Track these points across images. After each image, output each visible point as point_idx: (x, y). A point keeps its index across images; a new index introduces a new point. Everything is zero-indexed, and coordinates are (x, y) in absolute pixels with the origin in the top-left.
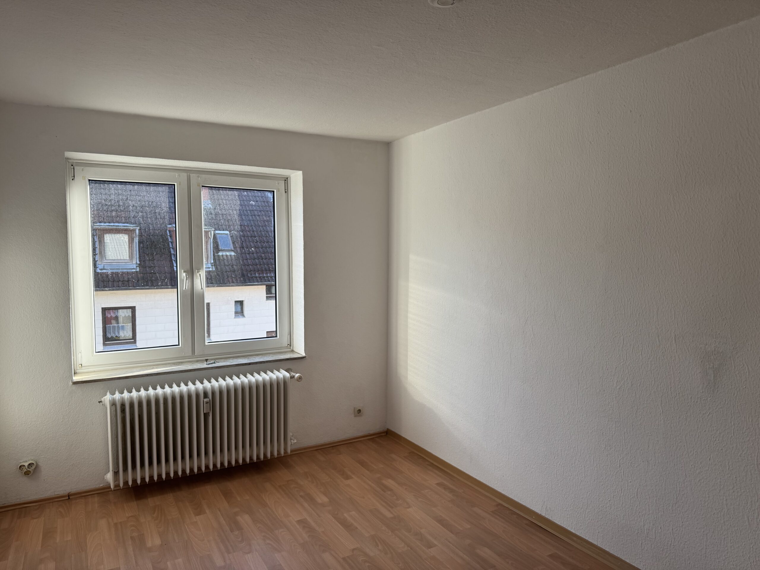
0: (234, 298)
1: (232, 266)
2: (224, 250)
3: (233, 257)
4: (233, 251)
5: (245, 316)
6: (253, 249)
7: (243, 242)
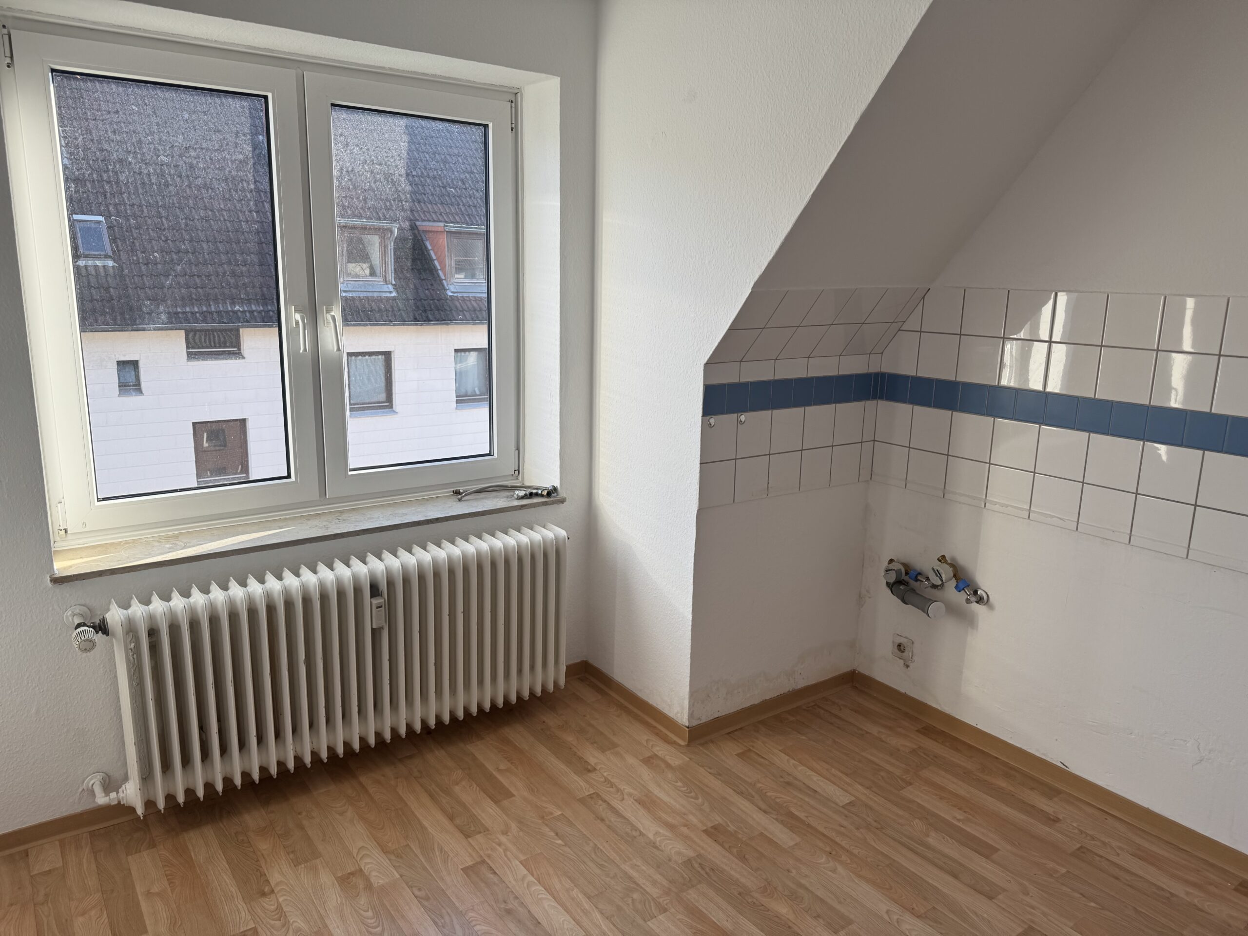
0: (115, 356)
1: (107, 290)
2: (89, 255)
3: (111, 271)
4: (110, 257)
5: (144, 391)
6: (156, 254)
7: (135, 239)
